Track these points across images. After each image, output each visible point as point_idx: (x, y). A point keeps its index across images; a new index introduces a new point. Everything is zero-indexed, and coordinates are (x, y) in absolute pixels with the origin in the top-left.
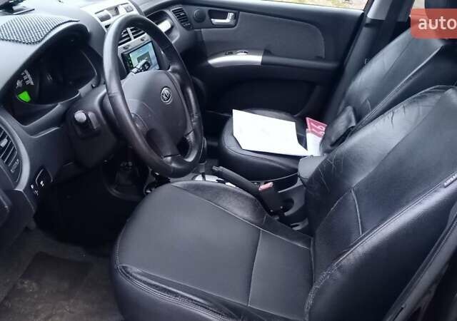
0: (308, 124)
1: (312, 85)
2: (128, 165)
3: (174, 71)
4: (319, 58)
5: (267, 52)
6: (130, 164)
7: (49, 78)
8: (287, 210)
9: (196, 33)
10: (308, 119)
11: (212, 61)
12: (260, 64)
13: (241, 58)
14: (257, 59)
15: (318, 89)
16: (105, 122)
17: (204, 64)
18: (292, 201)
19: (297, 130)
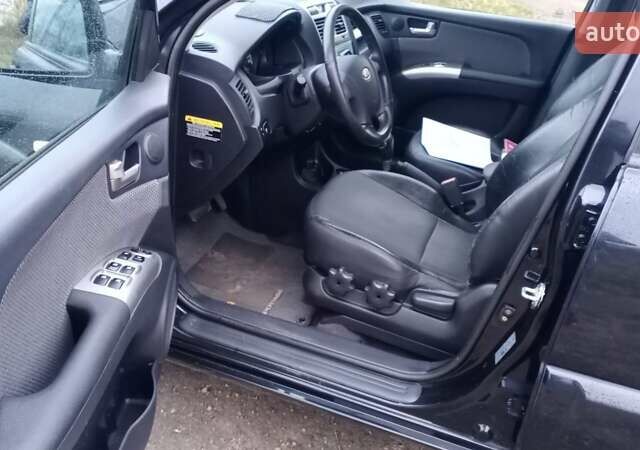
0: (506, 144)
1: (514, 104)
2: (314, 163)
3: (374, 59)
4: (523, 75)
5: (466, 66)
6: (316, 161)
7: (265, 60)
8: (469, 210)
9: (392, 41)
10: (506, 141)
11: (407, 73)
12: (457, 77)
13: (439, 70)
14: (455, 72)
15: (521, 108)
16: (314, 92)
17: (398, 75)
18: (473, 203)
19: (492, 150)
